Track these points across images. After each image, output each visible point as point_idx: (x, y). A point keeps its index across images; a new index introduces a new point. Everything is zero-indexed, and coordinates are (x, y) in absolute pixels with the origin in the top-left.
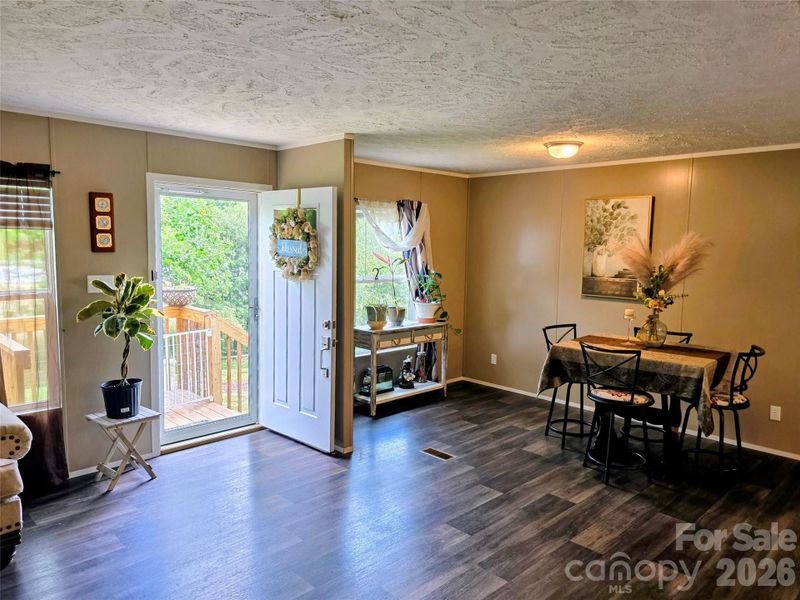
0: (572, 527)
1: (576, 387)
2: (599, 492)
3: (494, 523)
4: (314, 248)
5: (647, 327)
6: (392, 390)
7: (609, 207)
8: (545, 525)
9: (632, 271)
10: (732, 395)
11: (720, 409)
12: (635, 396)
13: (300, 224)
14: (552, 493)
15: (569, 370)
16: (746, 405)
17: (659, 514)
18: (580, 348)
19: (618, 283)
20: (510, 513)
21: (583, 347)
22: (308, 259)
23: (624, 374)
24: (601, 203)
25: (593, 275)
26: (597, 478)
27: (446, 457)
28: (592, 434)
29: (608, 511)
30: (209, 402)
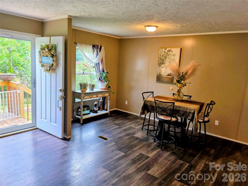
0: (148, 167)
1: (152, 114)
2: (159, 152)
3: (120, 166)
4: (55, 60)
5: (177, 94)
6: (89, 114)
7: (166, 51)
8: (138, 166)
9: (173, 74)
10: (204, 118)
11: (200, 122)
12: (172, 118)
13: (50, 50)
14: (142, 153)
15: (150, 108)
16: (208, 121)
17: (178, 160)
18: (154, 101)
19: (168, 78)
20: (126, 162)
21: (155, 100)
22: (53, 65)
23: (169, 110)
24: (164, 50)
25: (160, 75)
26: (158, 146)
27: (106, 139)
28: (157, 130)
29: (161, 160)
30: (19, 117)
